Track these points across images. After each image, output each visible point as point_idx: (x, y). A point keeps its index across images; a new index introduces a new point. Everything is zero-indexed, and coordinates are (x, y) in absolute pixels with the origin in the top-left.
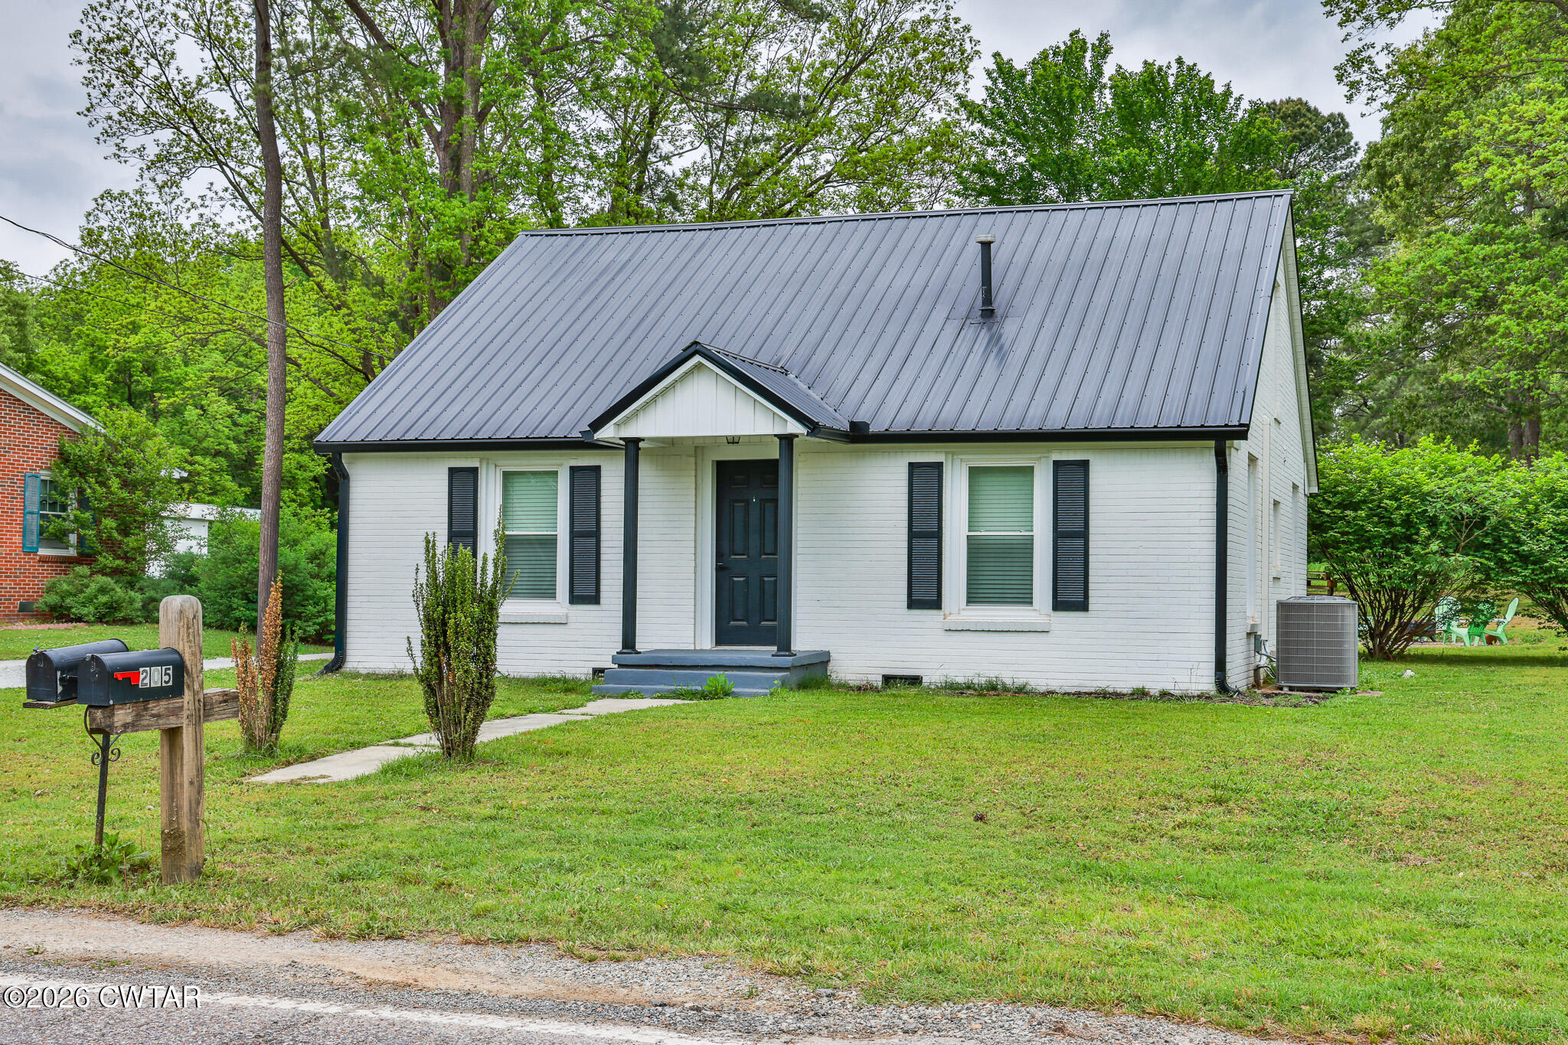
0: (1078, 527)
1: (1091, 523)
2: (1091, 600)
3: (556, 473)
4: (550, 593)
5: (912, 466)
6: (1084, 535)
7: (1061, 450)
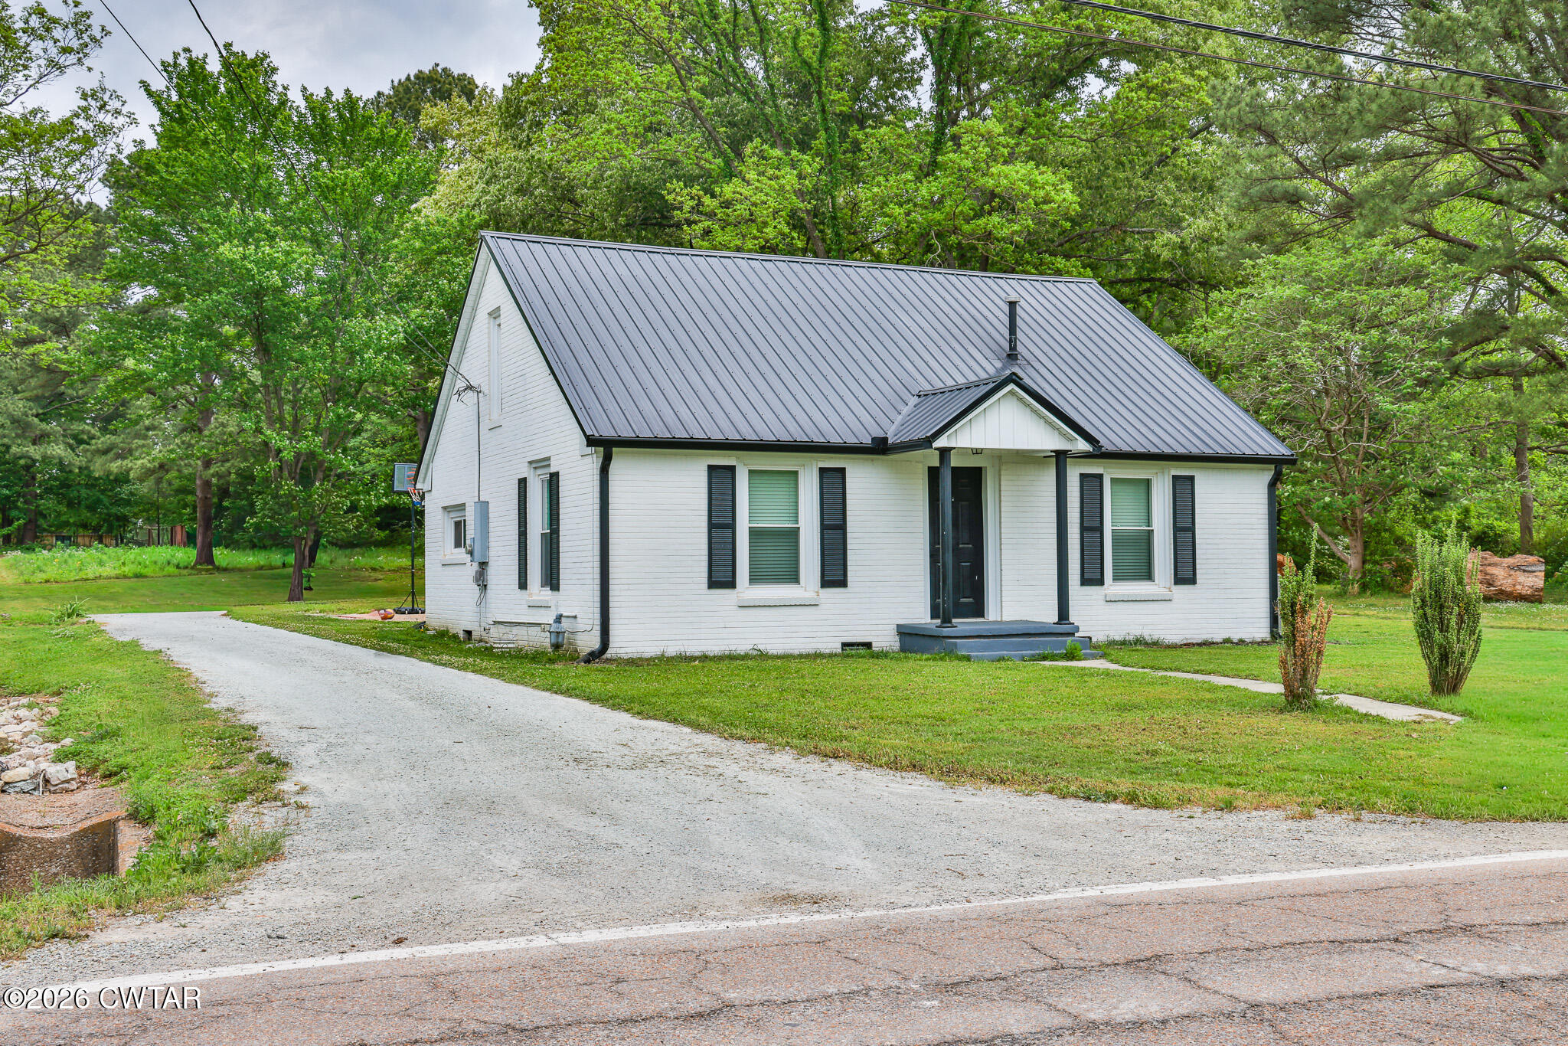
0: (1189, 524)
1: (1197, 521)
2: (1198, 576)
4: (792, 577)
5: (1082, 476)
6: (1192, 530)
7: (1177, 467)
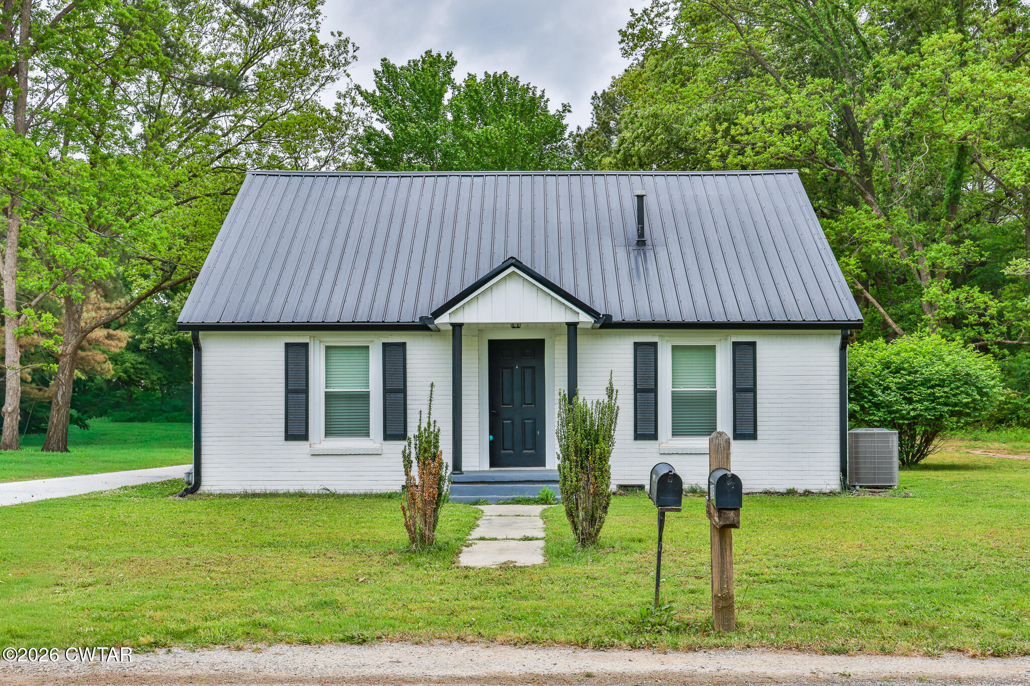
0: (749, 385)
1: (758, 382)
2: (759, 433)
3: (368, 347)
4: (364, 432)
5: (636, 344)
6: (753, 390)
7: (737, 335)
